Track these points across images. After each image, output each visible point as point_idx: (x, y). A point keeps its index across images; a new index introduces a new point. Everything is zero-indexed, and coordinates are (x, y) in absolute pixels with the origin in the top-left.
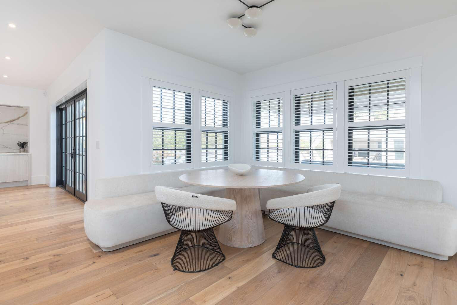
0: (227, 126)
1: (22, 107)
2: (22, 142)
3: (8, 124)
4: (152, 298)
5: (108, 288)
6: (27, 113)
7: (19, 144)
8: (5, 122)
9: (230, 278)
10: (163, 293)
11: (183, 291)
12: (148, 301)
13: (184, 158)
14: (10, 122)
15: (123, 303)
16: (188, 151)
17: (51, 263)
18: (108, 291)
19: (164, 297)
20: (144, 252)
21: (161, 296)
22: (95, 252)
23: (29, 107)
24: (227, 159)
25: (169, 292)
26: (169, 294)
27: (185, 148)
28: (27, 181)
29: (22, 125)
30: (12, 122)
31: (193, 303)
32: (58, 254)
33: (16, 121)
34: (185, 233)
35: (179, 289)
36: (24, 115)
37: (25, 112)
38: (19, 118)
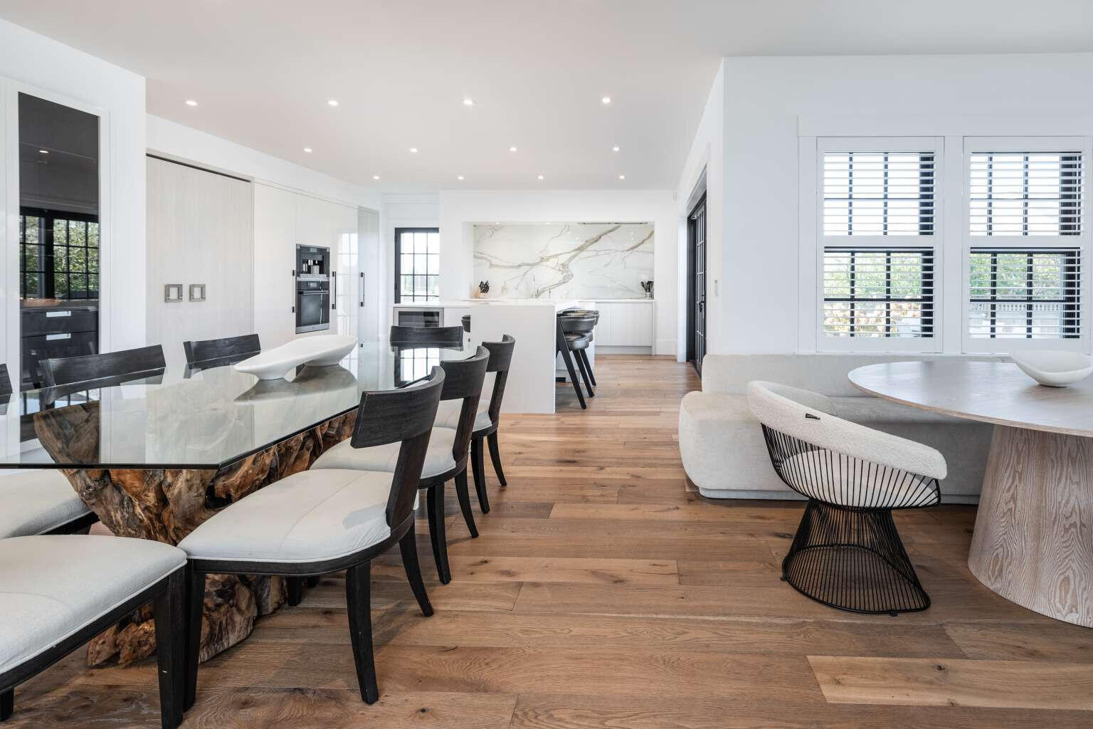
0: (1077, 231)
1: (647, 223)
2: (647, 281)
3: (630, 252)
4: (734, 615)
5: (675, 559)
6: (652, 233)
7: (643, 283)
9: (940, 668)
10: (758, 615)
11: (802, 635)
12: (725, 615)
13: (917, 323)
14: (633, 248)
15: (684, 596)
16: (925, 306)
17: (624, 486)
18: (672, 566)
19: (757, 625)
20: (768, 521)
21: (755, 620)
22: (688, 490)
24: (1076, 334)
25: (772, 621)
26: (771, 625)
27: (919, 297)
28: (651, 347)
29: (647, 253)
30: (635, 249)
31: (810, 669)
32: (638, 475)
33: (639, 247)
34: (815, 505)
35: (793, 626)
36: (649, 237)
37: (651, 231)
38: (643, 242)
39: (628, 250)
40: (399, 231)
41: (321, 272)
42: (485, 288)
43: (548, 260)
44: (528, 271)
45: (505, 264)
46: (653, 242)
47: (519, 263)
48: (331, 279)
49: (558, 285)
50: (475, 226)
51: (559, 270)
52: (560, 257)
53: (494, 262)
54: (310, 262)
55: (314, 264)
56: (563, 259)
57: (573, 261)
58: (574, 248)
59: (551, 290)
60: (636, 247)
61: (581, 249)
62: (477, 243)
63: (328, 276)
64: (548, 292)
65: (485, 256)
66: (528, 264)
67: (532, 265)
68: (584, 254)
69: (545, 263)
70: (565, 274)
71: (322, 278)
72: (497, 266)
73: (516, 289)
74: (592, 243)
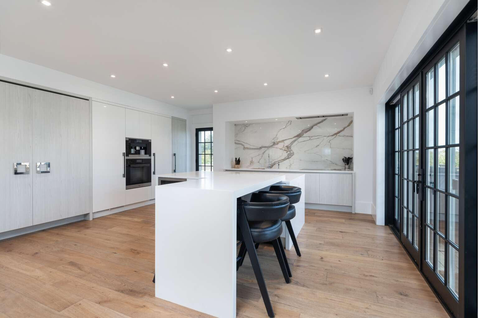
1: (347, 115)
2: (347, 157)
3: (334, 137)
6: (352, 122)
7: (344, 159)
8: (332, 134)
14: (336, 134)
23: (353, 113)
28: (352, 206)
29: (348, 136)
30: (338, 135)
33: (341, 132)
36: (349, 126)
37: (351, 120)
38: (344, 129)
39: (332, 136)
40: (198, 130)
41: (146, 153)
42: (238, 162)
43: (278, 144)
44: (266, 151)
45: (252, 147)
46: (352, 129)
47: (260, 146)
48: (152, 157)
49: (284, 160)
50: (235, 125)
51: (285, 150)
52: (285, 142)
53: (246, 146)
54: (138, 148)
55: (141, 148)
56: (287, 143)
57: (294, 144)
58: (294, 136)
59: (280, 163)
60: (339, 132)
61: (299, 136)
62: (236, 135)
63: (150, 155)
64: (277, 165)
65: (242, 143)
66: (265, 147)
67: (268, 147)
68: (301, 139)
69: (276, 146)
70: (289, 153)
71: (147, 157)
72: (247, 148)
73: (259, 162)
74: (306, 132)
